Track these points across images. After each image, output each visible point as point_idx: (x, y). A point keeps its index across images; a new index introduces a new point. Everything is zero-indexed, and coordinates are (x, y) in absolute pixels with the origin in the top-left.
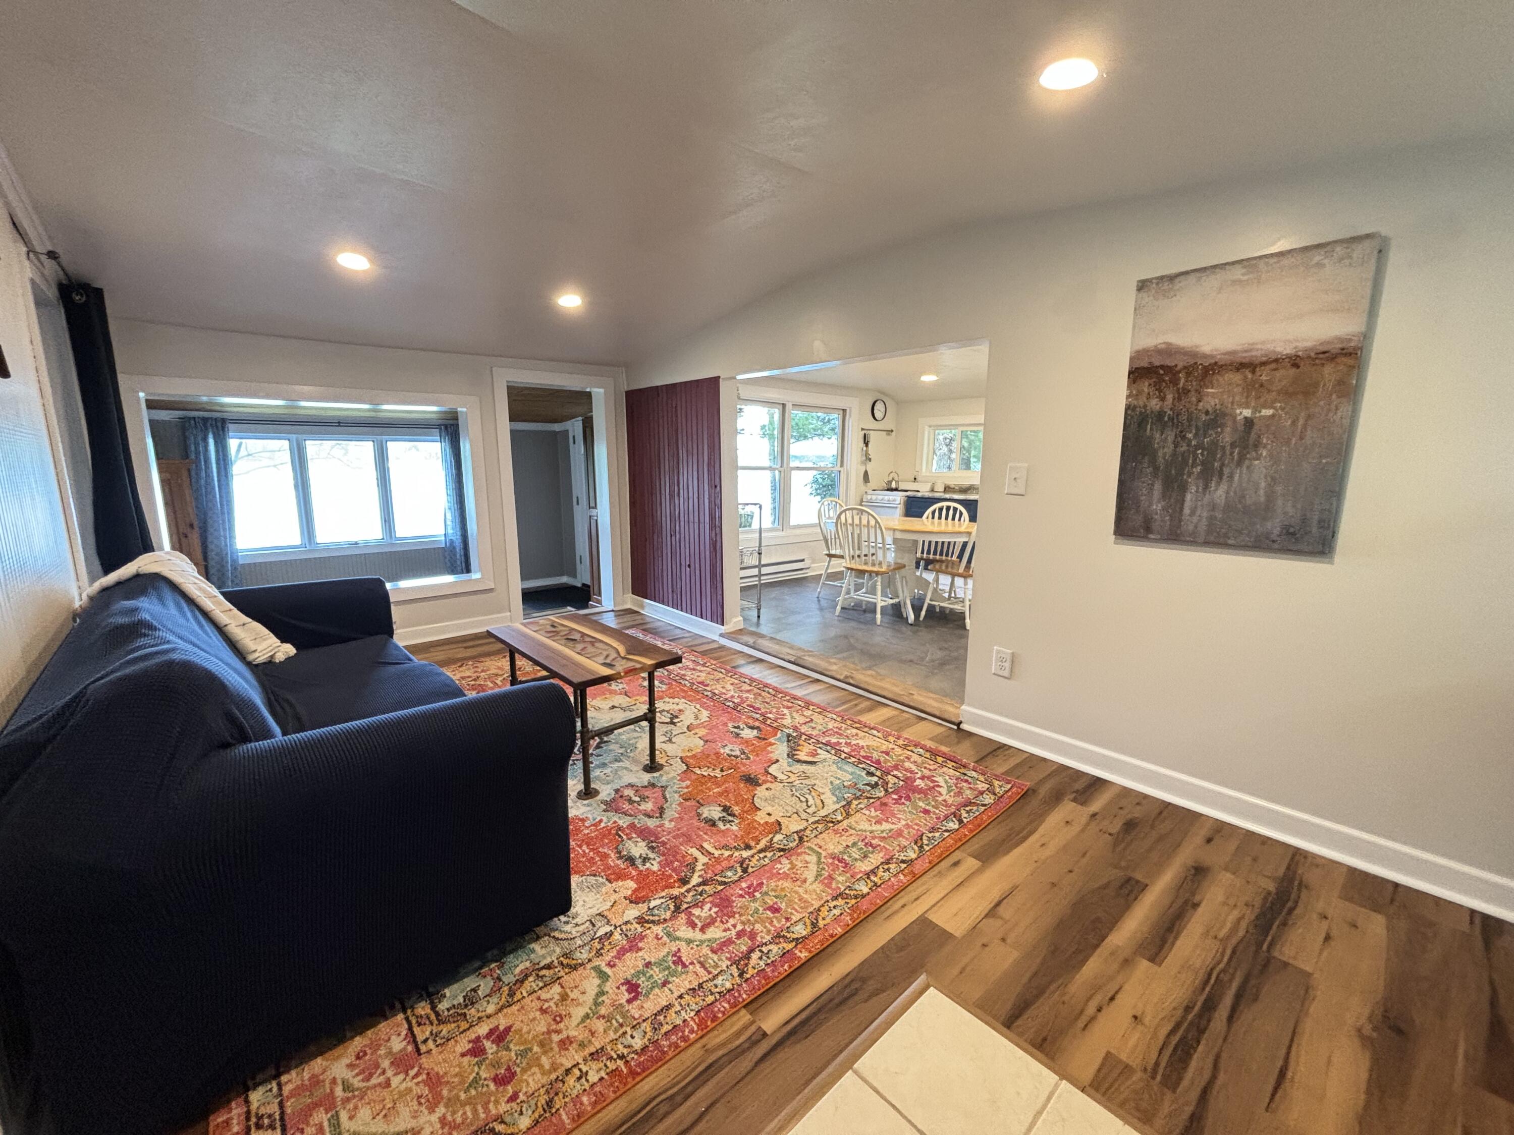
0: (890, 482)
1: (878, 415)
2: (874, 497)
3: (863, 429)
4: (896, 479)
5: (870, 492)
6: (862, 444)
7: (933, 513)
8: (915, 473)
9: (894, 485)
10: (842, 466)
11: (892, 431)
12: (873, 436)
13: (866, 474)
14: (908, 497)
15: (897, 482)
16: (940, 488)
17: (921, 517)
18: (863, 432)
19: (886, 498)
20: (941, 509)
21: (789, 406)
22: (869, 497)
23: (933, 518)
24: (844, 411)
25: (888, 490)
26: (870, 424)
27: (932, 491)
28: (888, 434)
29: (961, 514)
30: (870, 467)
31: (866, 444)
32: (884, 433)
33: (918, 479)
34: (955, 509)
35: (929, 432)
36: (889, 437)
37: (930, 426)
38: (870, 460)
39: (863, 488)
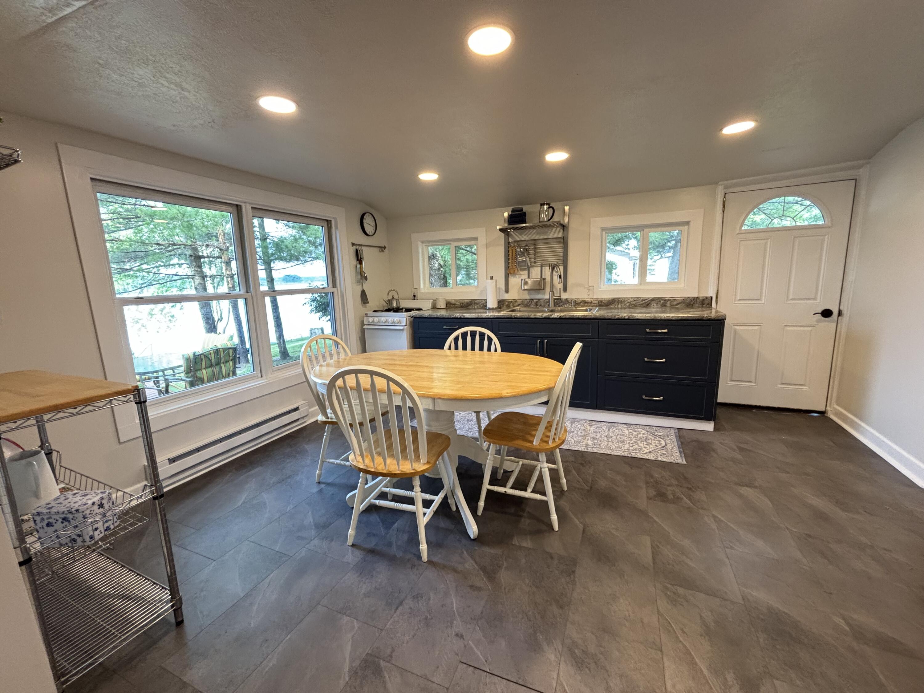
0: (390, 302)
1: (369, 229)
2: (376, 320)
3: (353, 244)
4: (396, 297)
5: (370, 313)
6: (354, 262)
7: (456, 340)
8: (415, 291)
9: (394, 305)
10: (334, 286)
11: (385, 248)
12: (366, 253)
13: (363, 293)
14: (415, 318)
15: (397, 301)
16: (442, 305)
17: (443, 348)
18: (354, 247)
19: (390, 320)
20: (464, 335)
21: (247, 210)
22: (371, 319)
23: (456, 348)
24: (328, 222)
25: (388, 310)
26: (361, 239)
27: (434, 307)
28: (382, 251)
29: (490, 340)
30: (367, 286)
31: (360, 260)
32: (378, 249)
33: (418, 296)
34: (482, 335)
35: (423, 249)
36: (382, 253)
37: (423, 242)
38: (366, 278)
39: (363, 310)
